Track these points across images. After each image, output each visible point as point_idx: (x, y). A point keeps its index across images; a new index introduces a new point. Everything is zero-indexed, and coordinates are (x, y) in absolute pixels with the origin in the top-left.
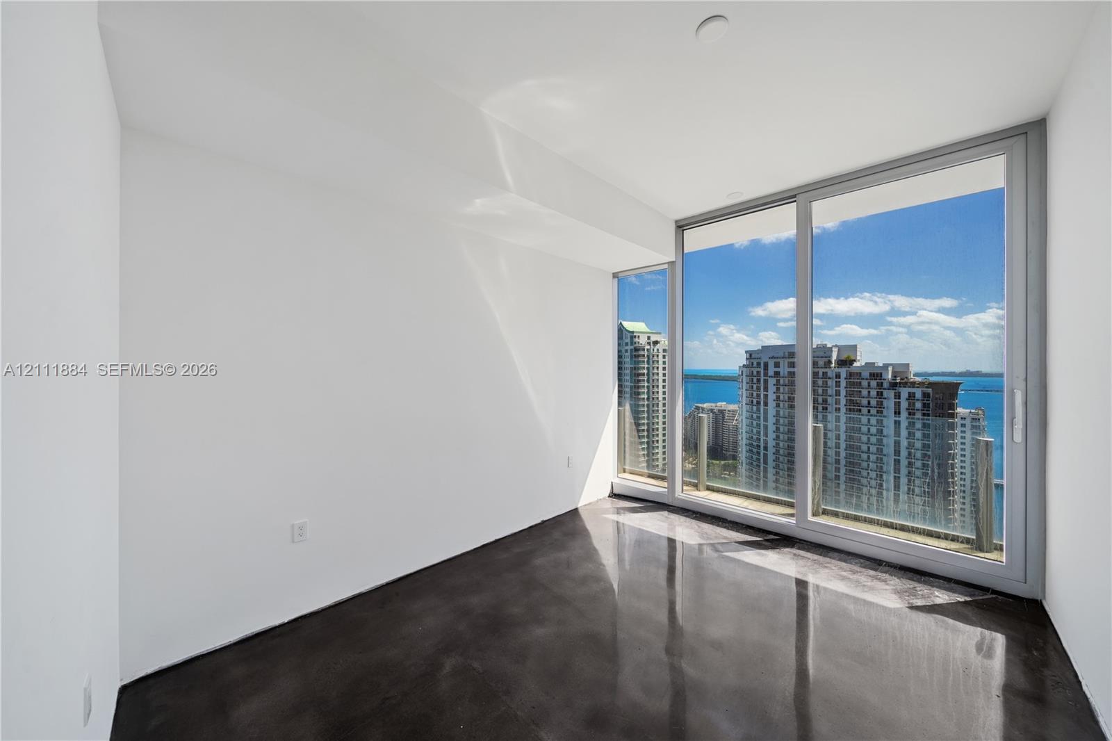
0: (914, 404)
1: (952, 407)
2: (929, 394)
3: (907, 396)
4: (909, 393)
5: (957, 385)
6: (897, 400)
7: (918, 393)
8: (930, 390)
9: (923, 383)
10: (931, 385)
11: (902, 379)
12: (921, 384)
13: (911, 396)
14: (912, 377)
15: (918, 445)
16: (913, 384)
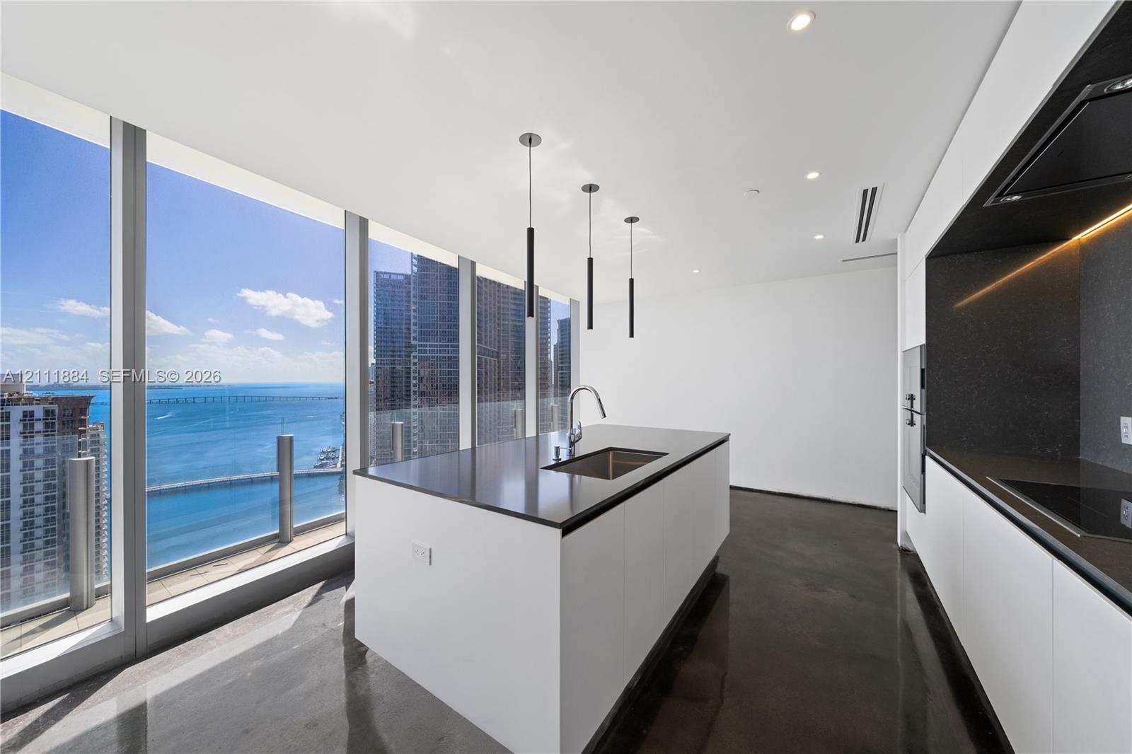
0: (32, 426)
1: (83, 422)
2: (53, 411)
3: (21, 416)
4: (24, 412)
5: (86, 401)
6: (5, 423)
7: (39, 411)
8: (55, 407)
9: (46, 399)
10: (56, 400)
11: (10, 395)
12: (39, 401)
13: (28, 416)
14: (25, 392)
15: (39, 475)
16: (30, 401)
